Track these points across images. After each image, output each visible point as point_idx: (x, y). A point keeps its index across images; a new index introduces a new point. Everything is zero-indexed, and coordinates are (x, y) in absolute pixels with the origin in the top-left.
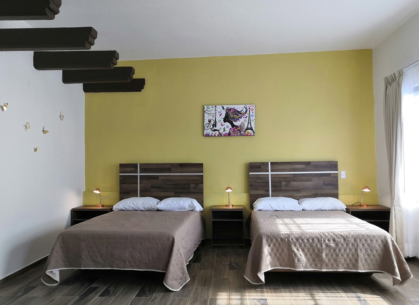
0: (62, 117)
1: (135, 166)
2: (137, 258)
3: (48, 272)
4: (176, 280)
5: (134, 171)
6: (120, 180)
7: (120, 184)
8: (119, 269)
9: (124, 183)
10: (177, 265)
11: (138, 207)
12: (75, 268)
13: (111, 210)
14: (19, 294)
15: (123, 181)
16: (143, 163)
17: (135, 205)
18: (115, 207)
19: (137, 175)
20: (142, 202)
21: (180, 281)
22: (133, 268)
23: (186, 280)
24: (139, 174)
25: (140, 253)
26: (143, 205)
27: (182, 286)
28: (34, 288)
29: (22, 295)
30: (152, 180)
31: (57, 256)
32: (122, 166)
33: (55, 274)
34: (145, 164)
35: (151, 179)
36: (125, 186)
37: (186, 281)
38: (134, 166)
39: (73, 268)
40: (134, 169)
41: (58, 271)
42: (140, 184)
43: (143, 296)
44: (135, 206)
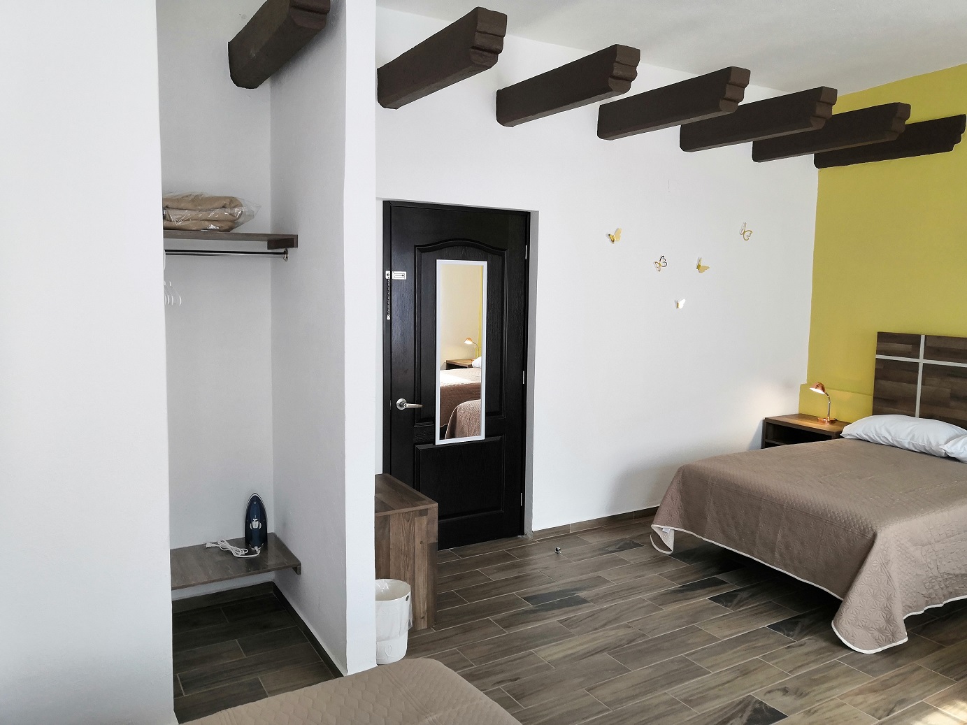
0: (748, 233)
1: (913, 340)
2: (796, 552)
3: (655, 527)
4: (866, 628)
5: (910, 352)
6: (877, 370)
7: (876, 378)
8: (763, 563)
9: (886, 378)
10: (875, 596)
11: (898, 440)
12: (696, 536)
13: (838, 435)
14: (610, 549)
15: (883, 371)
16: (935, 335)
17: (893, 434)
18: (846, 431)
19: (918, 363)
20: (911, 428)
21: (877, 634)
22: (786, 568)
23: (894, 637)
24: (921, 361)
25: (802, 543)
26: (911, 436)
27: (880, 646)
28: (638, 545)
29: (613, 552)
30: (952, 380)
31: (671, 505)
32: (883, 337)
33: (668, 534)
34: (940, 337)
35: (949, 375)
36: (887, 385)
37: (893, 642)
38: (910, 341)
39: (694, 534)
40: (910, 346)
41: (673, 532)
42: (922, 384)
43: (783, 632)
44: (890, 434)
